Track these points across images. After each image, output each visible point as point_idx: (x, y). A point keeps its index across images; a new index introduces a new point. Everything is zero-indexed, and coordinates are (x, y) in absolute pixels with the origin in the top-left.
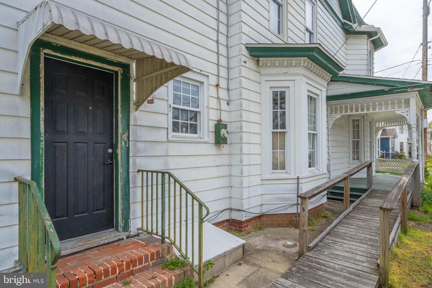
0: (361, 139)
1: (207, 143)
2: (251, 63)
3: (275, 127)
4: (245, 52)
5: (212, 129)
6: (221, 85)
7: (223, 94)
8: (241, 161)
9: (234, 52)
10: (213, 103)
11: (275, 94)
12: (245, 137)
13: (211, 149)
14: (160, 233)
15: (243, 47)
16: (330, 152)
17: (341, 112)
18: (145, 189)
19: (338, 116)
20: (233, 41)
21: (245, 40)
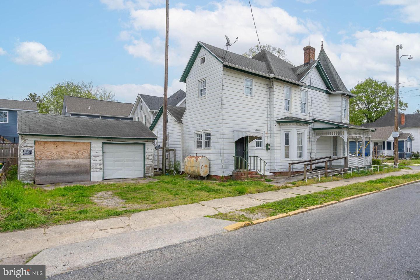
0: (338, 146)
1: (264, 150)
2: (277, 125)
3: (286, 144)
4: (275, 123)
5: (266, 146)
6: (268, 133)
7: (269, 135)
8: (274, 155)
9: (272, 122)
10: (266, 138)
11: (286, 134)
12: (275, 148)
13: (266, 151)
14: (255, 169)
15: (275, 121)
16: (316, 152)
17: (320, 135)
18: (251, 161)
19: (319, 137)
20: (272, 119)
21: (276, 119)
